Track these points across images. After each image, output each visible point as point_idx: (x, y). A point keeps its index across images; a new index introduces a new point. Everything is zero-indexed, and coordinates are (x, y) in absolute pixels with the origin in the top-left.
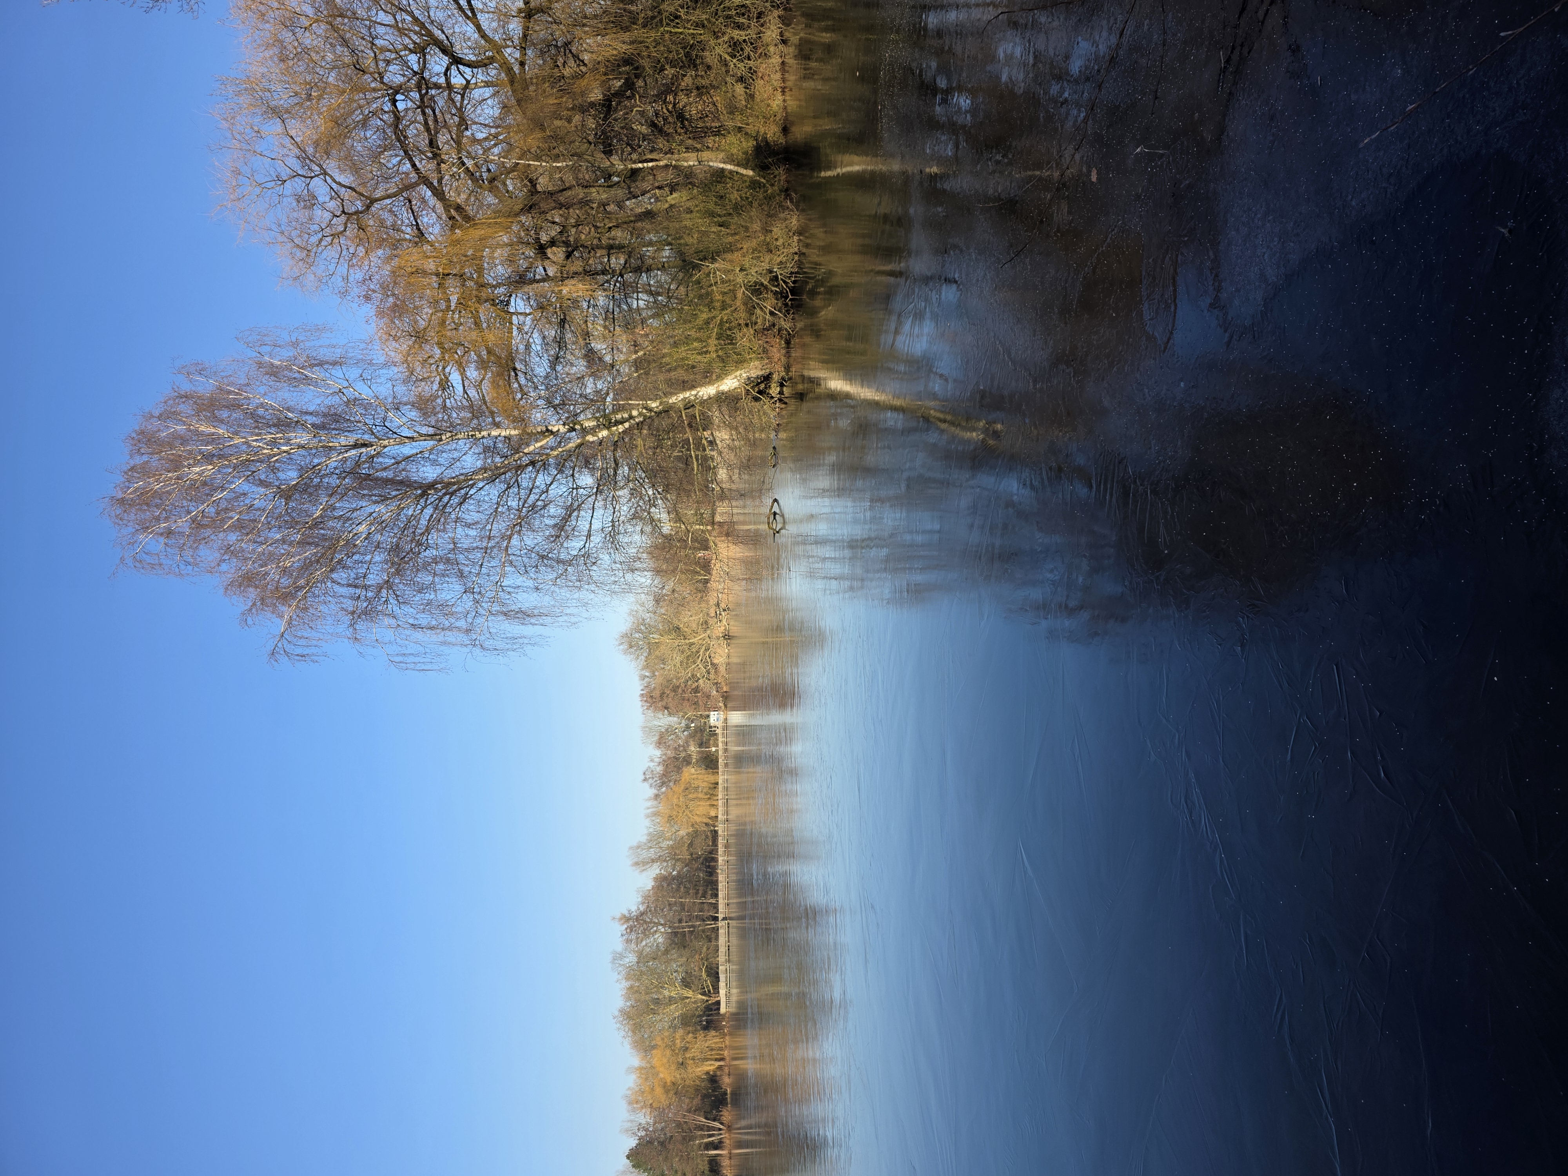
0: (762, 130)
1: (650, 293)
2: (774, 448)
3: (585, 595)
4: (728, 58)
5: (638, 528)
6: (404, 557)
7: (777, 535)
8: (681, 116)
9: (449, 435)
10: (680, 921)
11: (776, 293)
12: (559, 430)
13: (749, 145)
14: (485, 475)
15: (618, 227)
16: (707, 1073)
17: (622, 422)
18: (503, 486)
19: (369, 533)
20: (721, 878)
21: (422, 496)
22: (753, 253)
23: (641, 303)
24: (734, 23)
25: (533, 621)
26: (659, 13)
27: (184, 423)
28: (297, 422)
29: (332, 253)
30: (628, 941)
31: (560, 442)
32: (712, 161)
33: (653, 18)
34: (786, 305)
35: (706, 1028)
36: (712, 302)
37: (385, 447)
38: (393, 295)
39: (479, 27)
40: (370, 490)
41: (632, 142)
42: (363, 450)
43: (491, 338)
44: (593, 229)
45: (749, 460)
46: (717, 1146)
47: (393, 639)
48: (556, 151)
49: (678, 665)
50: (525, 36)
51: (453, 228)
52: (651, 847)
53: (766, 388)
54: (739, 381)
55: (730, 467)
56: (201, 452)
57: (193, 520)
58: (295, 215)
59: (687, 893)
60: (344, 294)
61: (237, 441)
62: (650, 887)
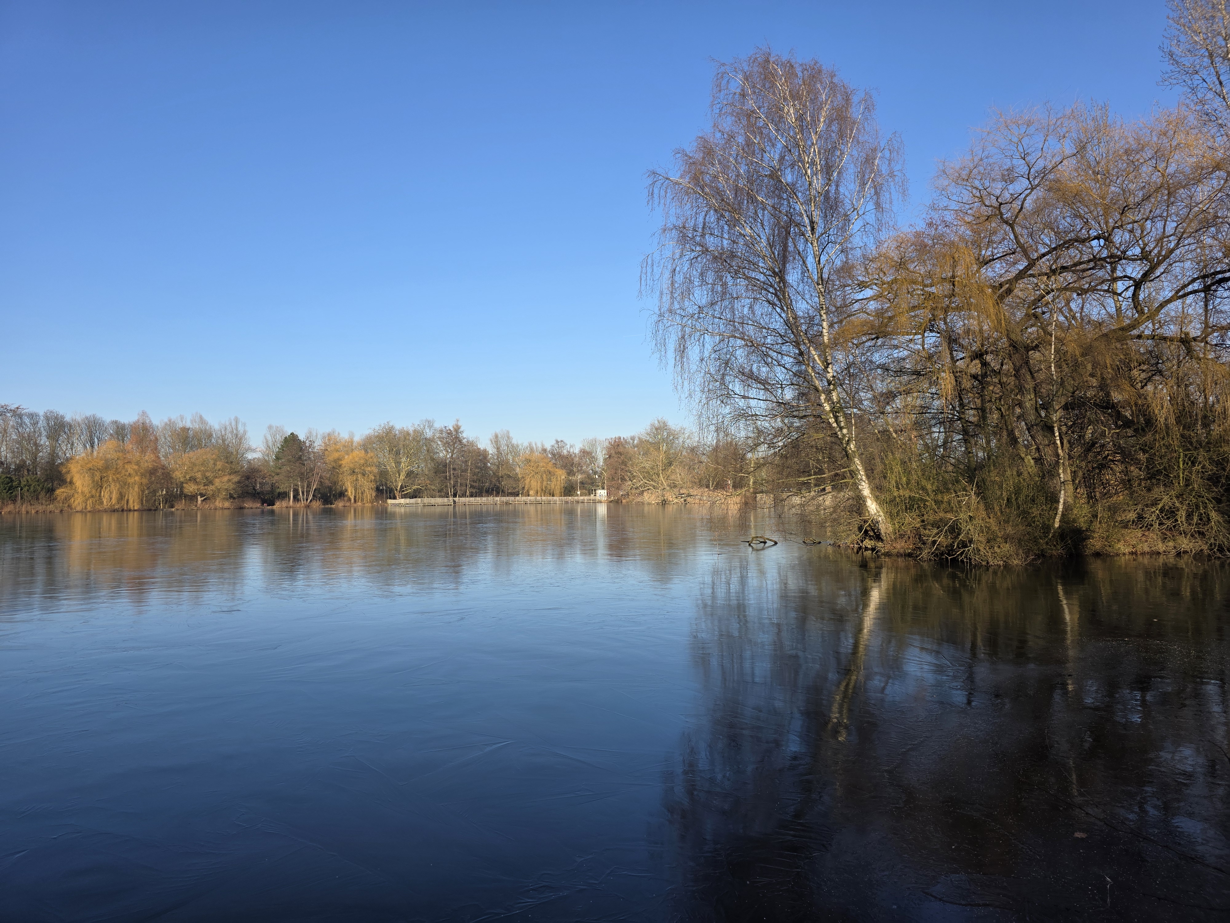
0: (1096, 535)
1: (945, 443)
2: (820, 543)
3: (698, 394)
4: (1159, 507)
5: (751, 435)
6: (726, 262)
7: (748, 544)
8: (1102, 467)
9: (823, 290)
10: (454, 469)
11: (952, 545)
12: (829, 373)
13: (1082, 523)
14: (791, 318)
15: (1002, 416)
16: (346, 490)
17: (837, 421)
18: (782, 332)
19: (744, 236)
20: (484, 499)
21: (774, 272)
22: (986, 527)
23: (936, 435)
24: (1192, 512)
25: (678, 358)
26: (1196, 448)
27: (826, 100)
28: (830, 180)
29: (966, 196)
30: (441, 431)
31: (819, 373)
32: (1065, 493)
33: (1191, 443)
34: (942, 554)
35: (378, 489)
36: (941, 493)
37: (812, 244)
38: (934, 244)
39: (1169, 301)
40: (778, 234)
41: (1077, 426)
42: (809, 228)
43: (903, 319)
44: (998, 396)
45: (809, 521)
46: (296, 498)
47: (664, 256)
48: (1065, 366)
49: (642, 465)
50: (1165, 339)
51: (993, 287)
52: (508, 447)
53: (870, 536)
54: (875, 514)
55: (802, 505)
56: (805, 113)
57: (753, 112)
58: (997, 168)
59: (474, 474)
60: (933, 208)
61: (814, 138)
62: (479, 446)
